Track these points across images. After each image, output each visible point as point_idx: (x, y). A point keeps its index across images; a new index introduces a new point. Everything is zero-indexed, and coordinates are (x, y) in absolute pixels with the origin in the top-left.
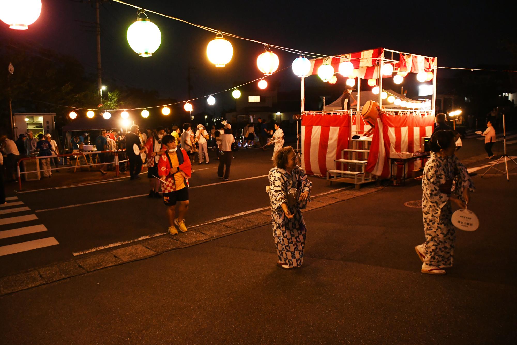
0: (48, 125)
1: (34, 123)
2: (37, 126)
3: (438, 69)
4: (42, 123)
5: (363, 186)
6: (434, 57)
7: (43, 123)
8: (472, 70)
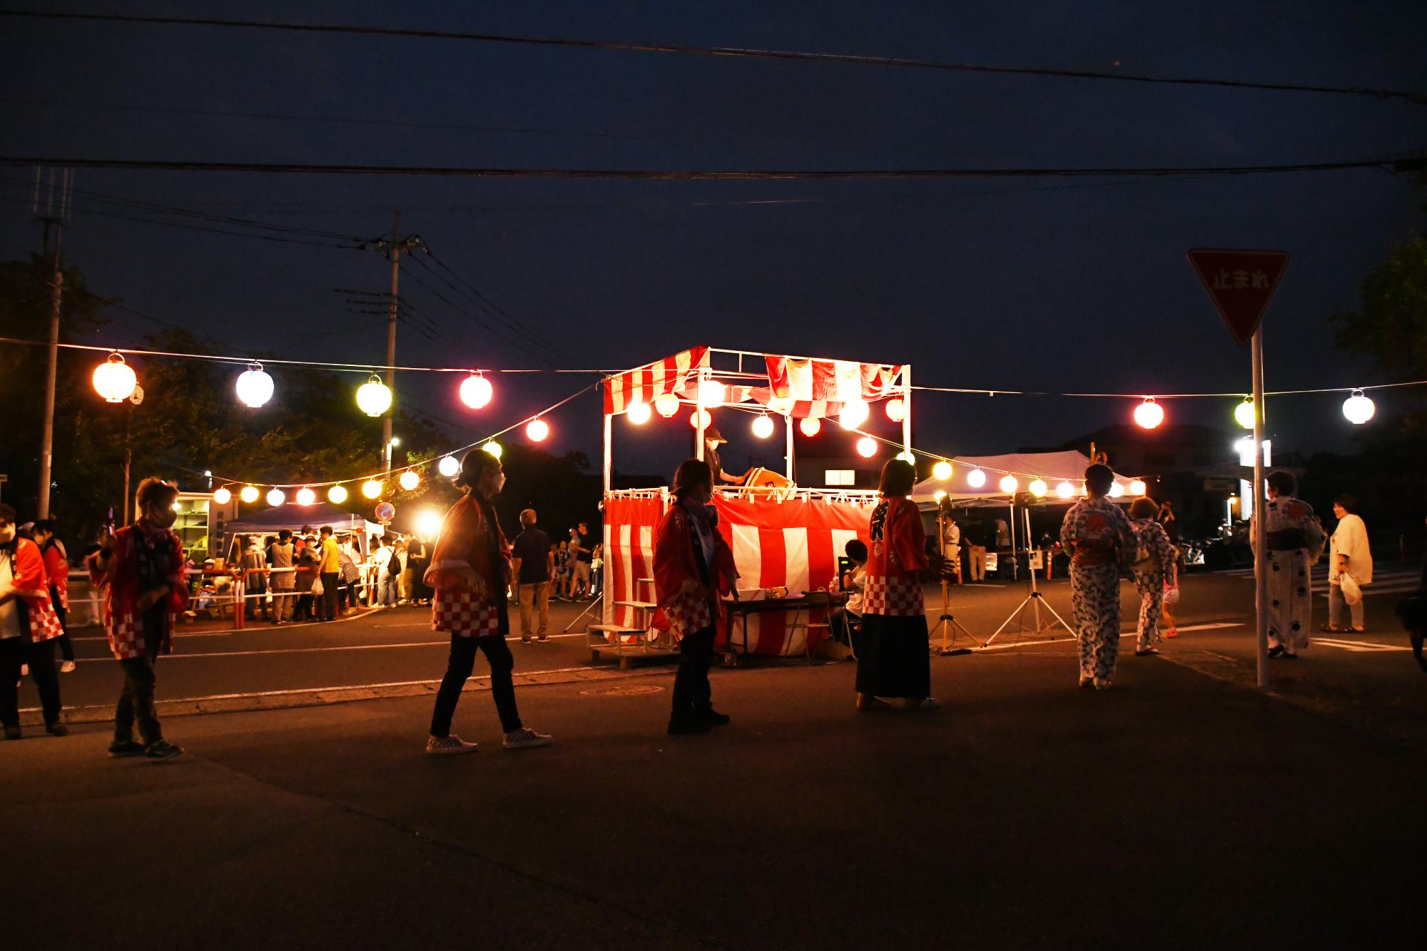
0: (220, 520)
1: (193, 516)
2: (200, 521)
3: (913, 393)
4: (206, 516)
5: (638, 663)
6: (898, 364)
7: (208, 514)
8: (992, 393)
